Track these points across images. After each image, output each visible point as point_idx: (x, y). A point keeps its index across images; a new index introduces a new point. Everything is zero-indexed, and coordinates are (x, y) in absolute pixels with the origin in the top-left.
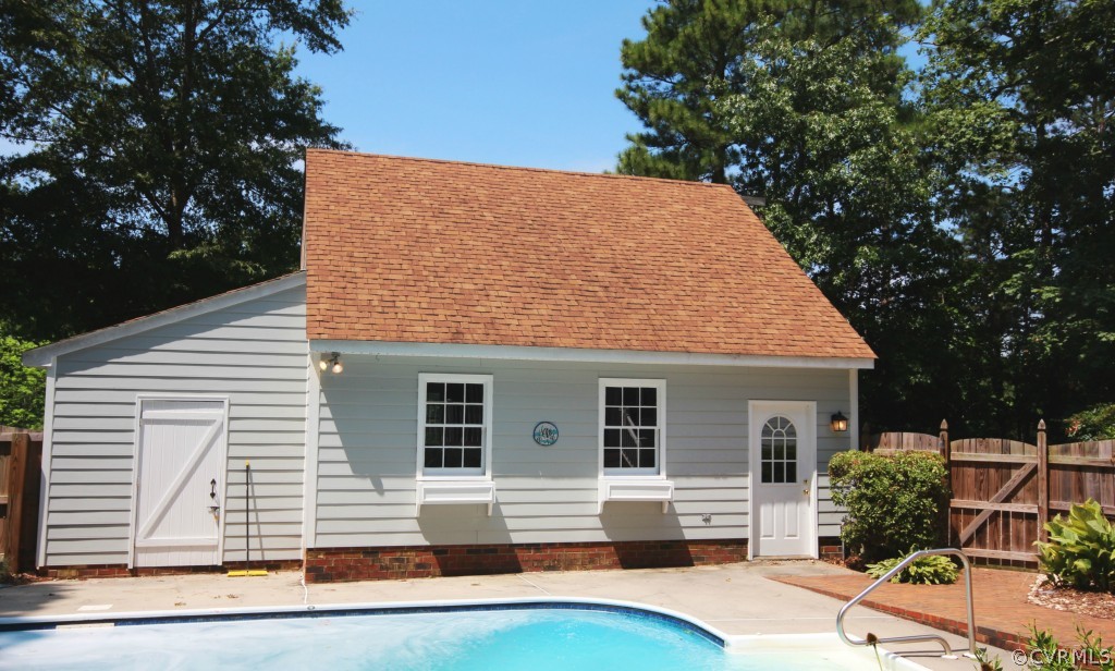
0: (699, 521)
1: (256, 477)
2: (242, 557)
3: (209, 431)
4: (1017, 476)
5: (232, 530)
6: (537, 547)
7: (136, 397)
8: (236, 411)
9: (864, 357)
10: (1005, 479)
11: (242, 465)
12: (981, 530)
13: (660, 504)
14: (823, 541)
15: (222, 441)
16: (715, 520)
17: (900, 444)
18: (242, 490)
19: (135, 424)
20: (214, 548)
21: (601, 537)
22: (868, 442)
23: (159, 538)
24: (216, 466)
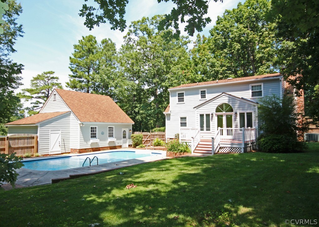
0: (117, 143)
1: (65, 141)
2: (64, 152)
3: (59, 134)
4: (148, 136)
5: (62, 148)
6: (102, 148)
7: (50, 130)
8: (62, 131)
9: (133, 123)
10: (147, 137)
11: (63, 139)
12: (144, 143)
13: (114, 141)
14: (129, 145)
15: (60, 135)
16: (119, 143)
17: (136, 133)
18: (63, 143)
19: (50, 133)
20: (60, 151)
21: (108, 146)
22: (133, 133)
23: (53, 150)
24: (60, 139)
